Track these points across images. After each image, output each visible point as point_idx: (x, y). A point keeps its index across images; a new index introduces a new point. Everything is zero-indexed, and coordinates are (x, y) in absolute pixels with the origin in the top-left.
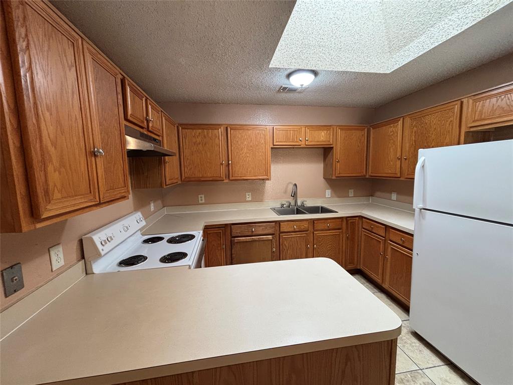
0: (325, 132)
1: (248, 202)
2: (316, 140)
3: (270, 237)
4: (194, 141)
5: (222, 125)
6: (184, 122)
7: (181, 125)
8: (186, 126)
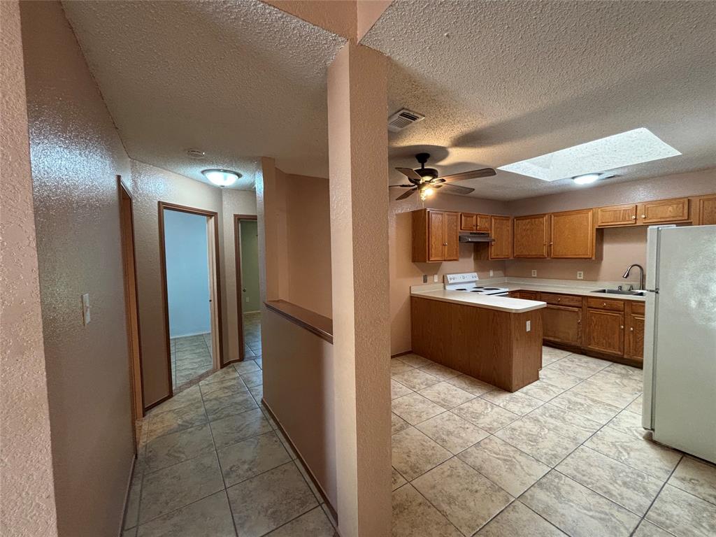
0: (675, 206)
1: (579, 280)
2: (659, 216)
3: (576, 309)
4: (524, 227)
5: (545, 215)
6: (517, 215)
7: (516, 217)
8: (518, 218)
